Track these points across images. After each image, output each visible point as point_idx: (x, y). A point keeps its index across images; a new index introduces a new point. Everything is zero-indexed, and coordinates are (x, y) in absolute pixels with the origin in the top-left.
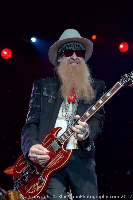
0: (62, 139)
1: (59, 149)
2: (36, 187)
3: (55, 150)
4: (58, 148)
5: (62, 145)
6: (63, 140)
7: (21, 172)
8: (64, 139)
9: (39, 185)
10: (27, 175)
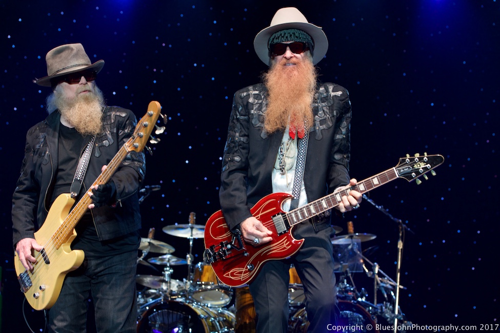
0: (292, 218)
1: (285, 232)
2: (241, 273)
3: (280, 230)
4: (284, 230)
5: (290, 227)
6: (293, 220)
7: (219, 238)
8: (295, 220)
9: (245, 272)
10: (228, 250)
